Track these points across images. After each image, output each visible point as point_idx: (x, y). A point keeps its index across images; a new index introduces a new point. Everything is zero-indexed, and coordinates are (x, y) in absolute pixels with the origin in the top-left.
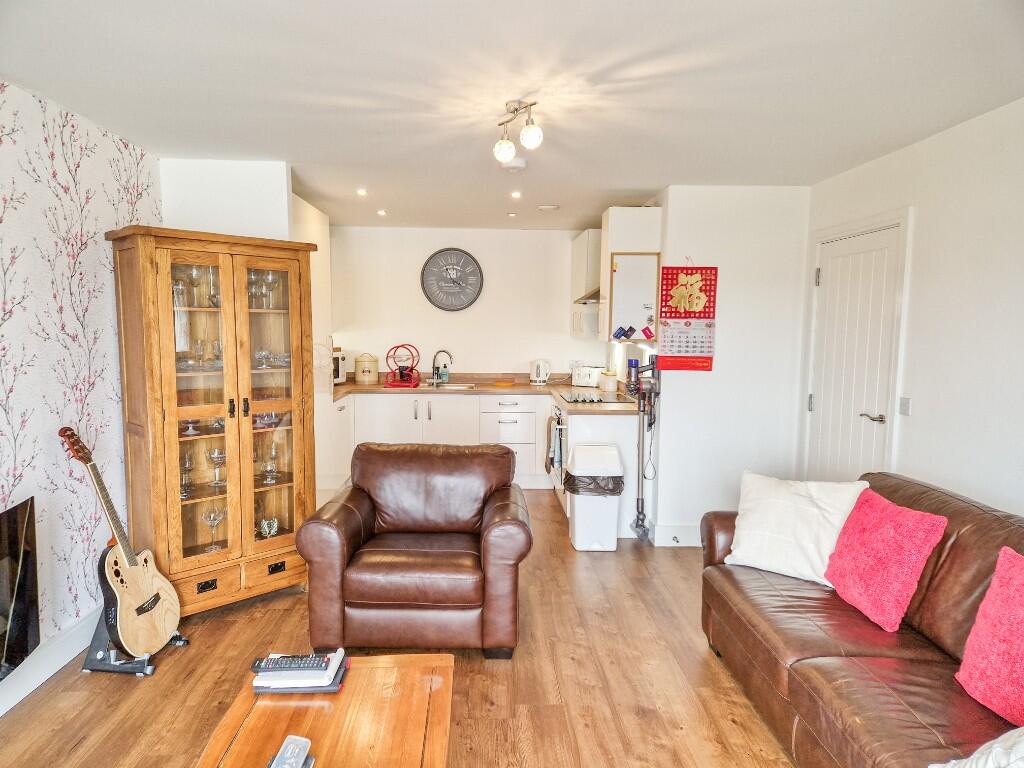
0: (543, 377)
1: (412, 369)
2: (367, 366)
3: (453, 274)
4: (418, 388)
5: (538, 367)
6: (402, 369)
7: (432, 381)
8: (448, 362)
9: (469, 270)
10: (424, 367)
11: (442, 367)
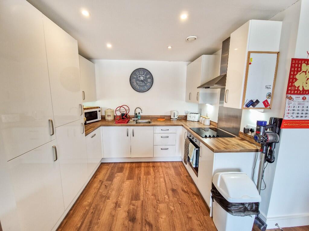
0: (176, 117)
1: (127, 114)
2: (109, 114)
3: (142, 78)
4: (128, 124)
5: (174, 114)
6: (123, 115)
7: (134, 119)
8: (140, 111)
9: (148, 76)
10: (131, 113)
11: (138, 113)
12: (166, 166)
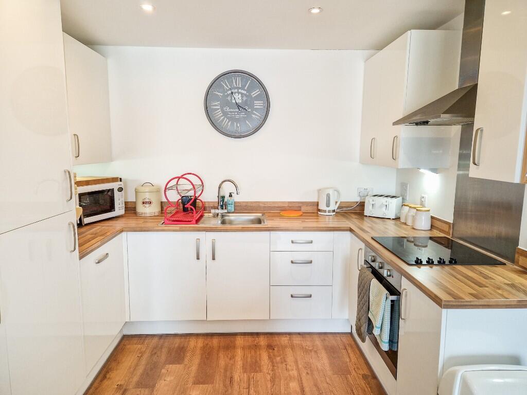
0: (333, 206)
1: (196, 199)
2: (147, 197)
3: (238, 98)
4: (200, 225)
5: (328, 196)
7: (217, 211)
8: (233, 190)
9: (255, 93)
10: (209, 196)
11: (227, 196)
12: (304, 345)
